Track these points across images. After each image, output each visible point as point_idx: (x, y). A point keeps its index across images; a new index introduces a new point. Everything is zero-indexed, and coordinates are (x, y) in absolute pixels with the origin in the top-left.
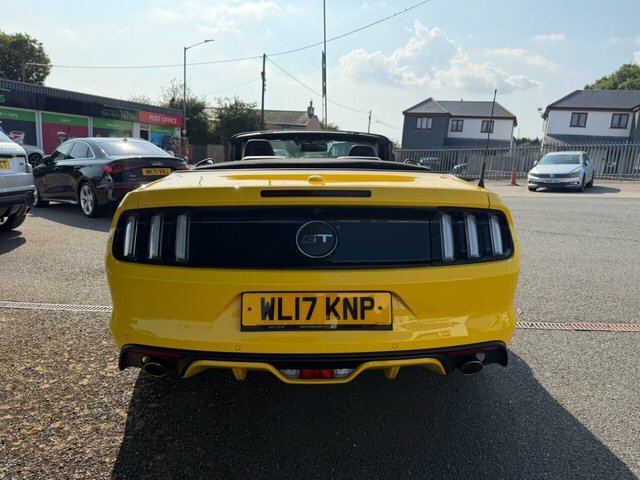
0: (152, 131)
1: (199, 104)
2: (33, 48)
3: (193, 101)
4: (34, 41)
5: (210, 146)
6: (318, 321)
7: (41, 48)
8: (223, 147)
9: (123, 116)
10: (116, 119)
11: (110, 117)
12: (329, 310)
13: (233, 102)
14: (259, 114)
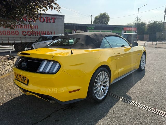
1: (143, 23)
3: (142, 23)
4: (107, 14)
5: (145, 35)
6: (21, 80)
7: (108, 15)
8: (149, 35)
9: (119, 29)
10: (118, 30)
11: (116, 30)
12: (22, 78)
13: (154, 21)
14: (163, 24)
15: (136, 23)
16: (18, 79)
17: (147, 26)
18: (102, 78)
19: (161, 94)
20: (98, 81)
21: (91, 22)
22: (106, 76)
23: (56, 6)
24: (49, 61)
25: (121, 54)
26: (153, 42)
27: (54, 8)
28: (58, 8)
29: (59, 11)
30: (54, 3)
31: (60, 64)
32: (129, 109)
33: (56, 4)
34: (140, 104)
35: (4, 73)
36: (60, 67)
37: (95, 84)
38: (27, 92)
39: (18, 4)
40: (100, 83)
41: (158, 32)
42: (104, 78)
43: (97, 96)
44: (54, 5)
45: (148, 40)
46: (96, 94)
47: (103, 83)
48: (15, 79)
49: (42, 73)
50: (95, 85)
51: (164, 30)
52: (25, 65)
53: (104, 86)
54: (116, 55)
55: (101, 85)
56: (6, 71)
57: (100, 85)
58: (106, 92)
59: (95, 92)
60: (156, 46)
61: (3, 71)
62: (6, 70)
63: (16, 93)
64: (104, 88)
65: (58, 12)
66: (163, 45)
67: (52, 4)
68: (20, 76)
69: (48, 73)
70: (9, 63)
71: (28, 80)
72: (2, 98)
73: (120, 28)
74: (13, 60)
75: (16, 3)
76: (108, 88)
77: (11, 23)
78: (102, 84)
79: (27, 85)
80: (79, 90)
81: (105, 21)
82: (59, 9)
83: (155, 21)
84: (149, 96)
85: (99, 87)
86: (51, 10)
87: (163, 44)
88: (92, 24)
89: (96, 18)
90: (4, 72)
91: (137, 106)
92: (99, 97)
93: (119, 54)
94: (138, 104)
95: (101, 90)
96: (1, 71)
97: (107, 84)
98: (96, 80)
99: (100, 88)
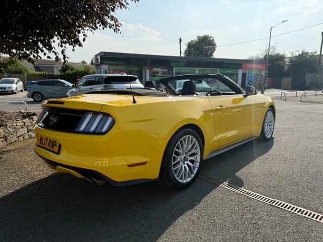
0: (248, 73)
1: (281, 56)
2: (210, 40)
3: (278, 55)
4: (211, 37)
5: (283, 78)
6: (47, 147)
7: (213, 40)
8: (291, 78)
9: (234, 66)
10: (231, 68)
11: (228, 68)
12: (49, 144)
13: (301, 53)
14: (318, 57)
15: (266, 55)
16: (43, 146)
17: (287, 60)
18: (187, 146)
19: (292, 178)
20: (181, 151)
21: (181, 52)
22: (194, 144)
23: (112, 22)
24: (96, 113)
25: (224, 107)
26: (298, 92)
27: (109, 25)
28: (116, 25)
29: (119, 30)
30: (109, 16)
31: (114, 119)
32: (232, 200)
33: (112, 18)
34: (252, 193)
35: (16, 141)
36: (113, 122)
37: (173, 155)
38: (58, 167)
39: (44, 19)
40: (184, 155)
41: (309, 72)
42: (190, 146)
43: (178, 176)
44: (109, 20)
45: (290, 87)
46: (176, 173)
47: (190, 156)
48: (37, 145)
49: (83, 133)
50: (174, 158)
51: (320, 69)
52: (55, 121)
53: (192, 161)
54: (214, 108)
55: (185, 159)
56: (18, 137)
57: (183, 158)
58: (195, 172)
59: (173, 169)
60: (303, 99)
61: (13, 137)
62: (18, 135)
63: (37, 174)
64: (191, 164)
65: (117, 32)
66: (318, 98)
67: (106, 17)
68: (46, 140)
69: (94, 133)
70: (24, 123)
71: (60, 146)
72: (13, 181)
73: (235, 64)
74: (32, 118)
75: (42, 17)
76: (198, 165)
77: (31, 52)
78: (188, 157)
79: (58, 153)
80: (145, 163)
81: (208, 51)
82: (117, 27)
83: (303, 53)
84: (271, 181)
85: (181, 163)
86: (103, 29)
87: (318, 96)
88: (183, 55)
89: (190, 46)
90: (15, 139)
91: (246, 195)
92: (181, 179)
93: (220, 106)
94: (250, 192)
95: (185, 167)
96: (10, 138)
97: (196, 158)
98: (175, 149)
99: (184, 164)
